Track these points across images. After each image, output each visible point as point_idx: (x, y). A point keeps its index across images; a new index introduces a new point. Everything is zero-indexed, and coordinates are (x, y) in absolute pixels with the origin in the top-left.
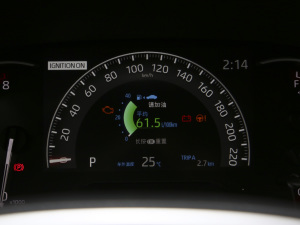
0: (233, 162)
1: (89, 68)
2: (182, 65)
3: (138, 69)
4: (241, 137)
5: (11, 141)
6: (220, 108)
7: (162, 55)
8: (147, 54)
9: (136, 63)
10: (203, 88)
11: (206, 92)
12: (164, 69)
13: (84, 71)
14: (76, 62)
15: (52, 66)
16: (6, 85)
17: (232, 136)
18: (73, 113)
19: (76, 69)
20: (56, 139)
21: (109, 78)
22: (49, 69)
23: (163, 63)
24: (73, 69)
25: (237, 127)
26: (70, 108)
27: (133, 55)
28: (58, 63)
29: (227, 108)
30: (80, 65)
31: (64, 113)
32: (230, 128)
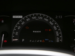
0: (58, 41)
1: (23, 17)
2: (45, 17)
3: (35, 18)
4: (60, 35)
5: (3, 35)
6: (55, 28)
7: (41, 14)
8: (37, 14)
9: (34, 16)
10: (51, 23)
11: (51, 24)
12: (41, 18)
13: (22, 18)
14: (19, 16)
15: (14, 17)
16: (3, 21)
17: (58, 35)
18: (19, 28)
19: (20, 18)
20: (14, 35)
21: (27, 20)
22: (13, 18)
23: (41, 16)
24: (19, 18)
25: (59, 32)
26: (18, 27)
27: (33, 14)
28: (15, 16)
29: (57, 28)
30: (21, 17)
31: (17, 28)
32: (57, 33)
